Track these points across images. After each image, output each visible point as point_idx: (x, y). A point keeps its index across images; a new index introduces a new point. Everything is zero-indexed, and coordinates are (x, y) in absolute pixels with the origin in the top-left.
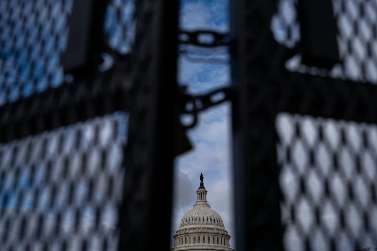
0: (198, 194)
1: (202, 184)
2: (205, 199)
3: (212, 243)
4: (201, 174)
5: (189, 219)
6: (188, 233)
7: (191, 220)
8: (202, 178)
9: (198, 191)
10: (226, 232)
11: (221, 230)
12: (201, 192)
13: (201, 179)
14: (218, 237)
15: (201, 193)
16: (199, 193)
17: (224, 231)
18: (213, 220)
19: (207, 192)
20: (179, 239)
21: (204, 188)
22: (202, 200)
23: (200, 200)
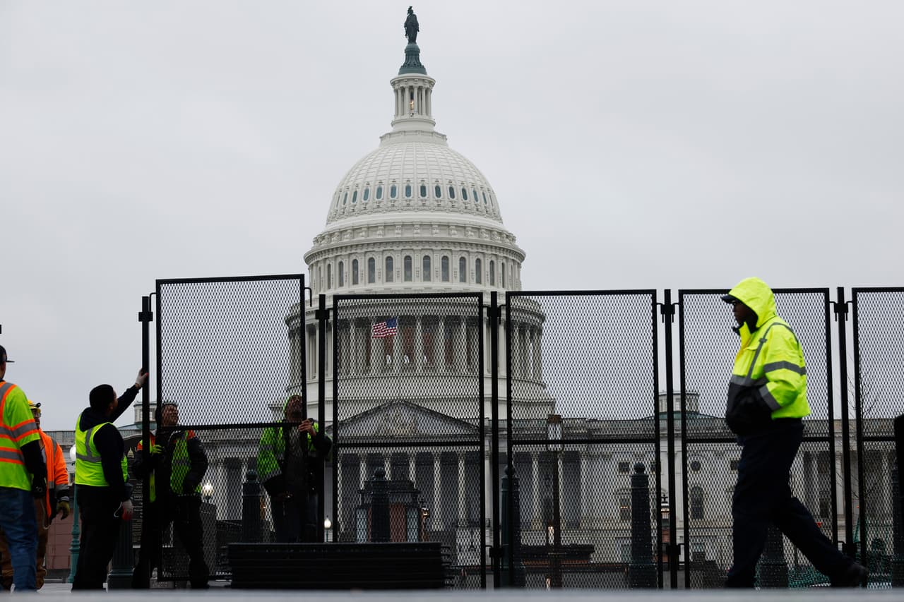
0: (396, 91)
1: (412, 53)
2: (428, 112)
3: (458, 279)
4: (410, 11)
5: (367, 191)
6: (363, 245)
7: (372, 194)
8: (412, 27)
9: (399, 81)
10: (507, 237)
11: (490, 231)
12: (411, 83)
13: (408, 33)
14: (480, 256)
15: (411, 88)
16: (403, 90)
17: (500, 234)
18: (458, 193)
19: (432, 83)
20: (329, 265)
21: (421, 69)
22: (416, 116)
23: (407, 116)
